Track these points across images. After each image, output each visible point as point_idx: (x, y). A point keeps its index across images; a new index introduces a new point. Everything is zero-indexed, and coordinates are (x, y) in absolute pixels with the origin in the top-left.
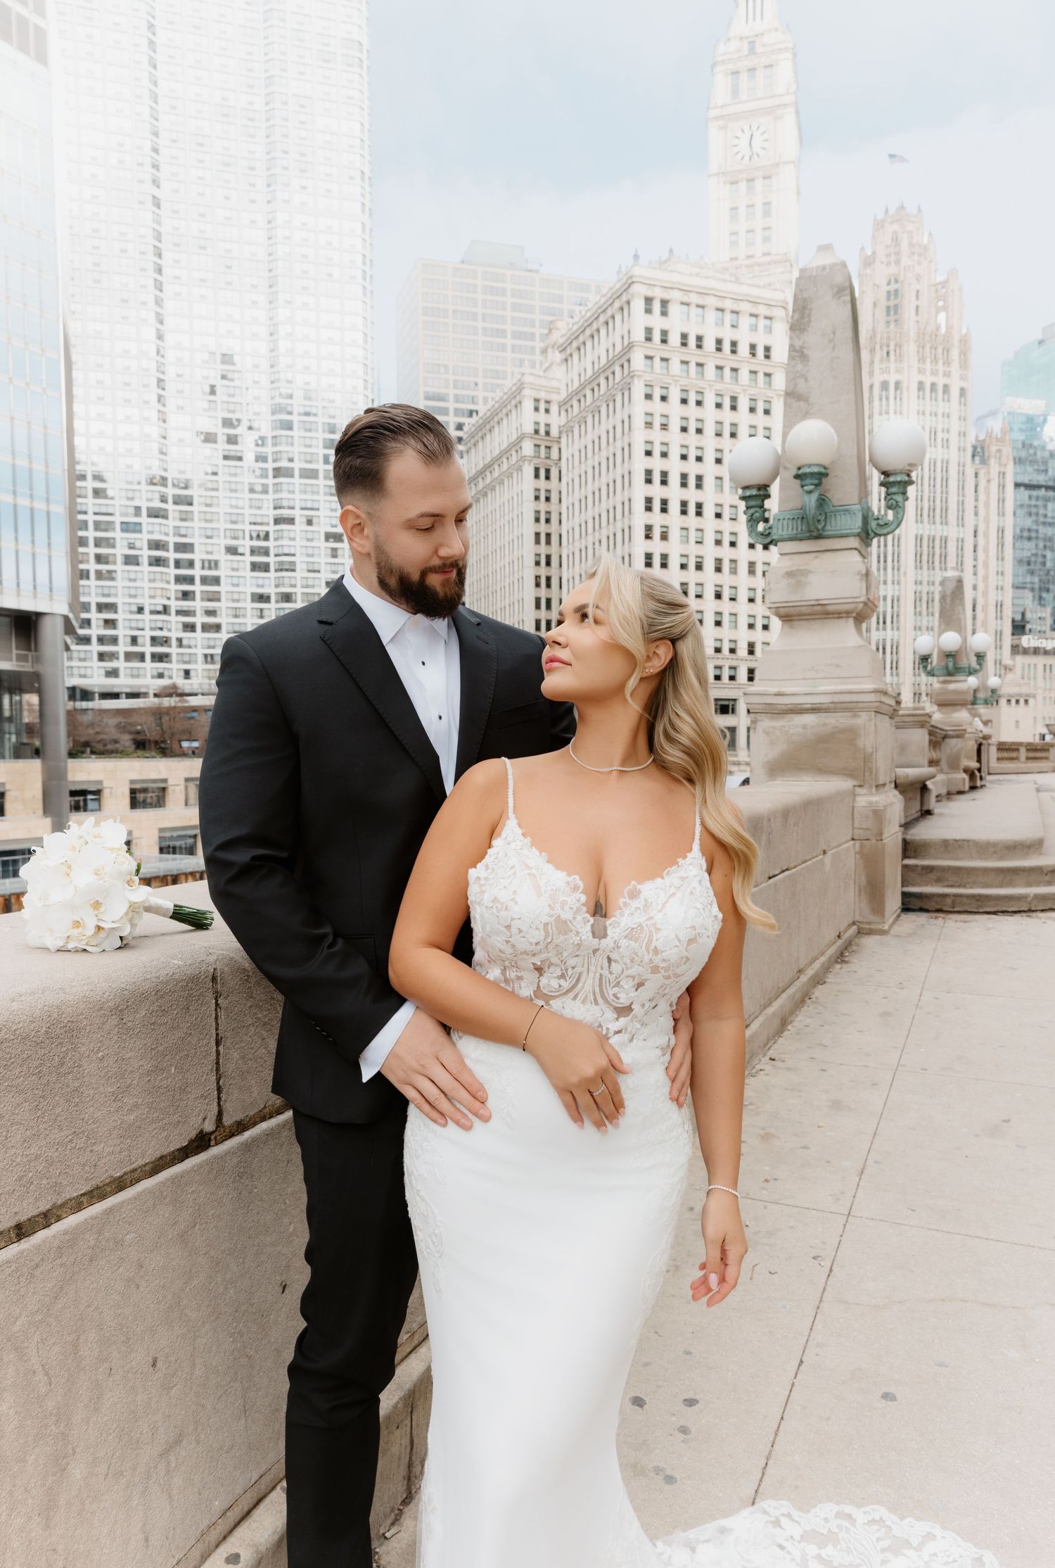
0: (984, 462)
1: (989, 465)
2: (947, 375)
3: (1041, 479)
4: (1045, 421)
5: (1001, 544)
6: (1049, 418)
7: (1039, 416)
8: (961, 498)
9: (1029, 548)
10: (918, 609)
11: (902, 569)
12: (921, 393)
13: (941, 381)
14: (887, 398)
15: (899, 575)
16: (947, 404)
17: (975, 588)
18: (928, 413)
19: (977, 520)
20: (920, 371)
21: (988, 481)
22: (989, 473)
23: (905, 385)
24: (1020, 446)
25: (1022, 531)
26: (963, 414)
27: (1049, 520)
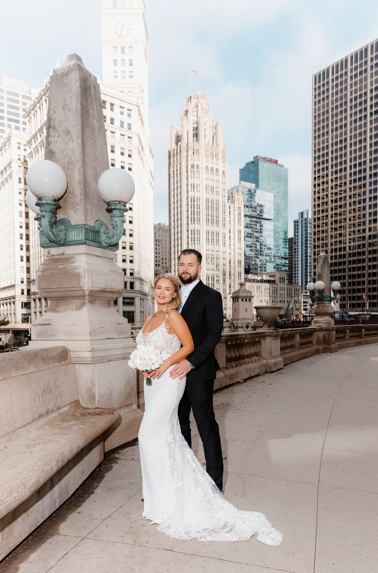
0: (233, 202)
1: (234, 204)
2: (217, 164)
3: (254, 214)
4: (255, 192)
5: (240, 238)
6: (257, 191)
7: (252, 189)
8: (224, 216)
9: (250, 241)
10: (208, 261)
11: (201, 244)
12: (207, 171)
13: (215, 167)
14: (194, 172)
15: (200, 247)
16: (218, 177)
17: (230, 254)
18: (210, 180)
19: (230, 226)
20: (207, 162)
21: (234, 210)
22: (234, 207)
23: (200, 166)
24: (246, 201)
25: (248, 233)
26: (224, 182)
27: (257, 230)
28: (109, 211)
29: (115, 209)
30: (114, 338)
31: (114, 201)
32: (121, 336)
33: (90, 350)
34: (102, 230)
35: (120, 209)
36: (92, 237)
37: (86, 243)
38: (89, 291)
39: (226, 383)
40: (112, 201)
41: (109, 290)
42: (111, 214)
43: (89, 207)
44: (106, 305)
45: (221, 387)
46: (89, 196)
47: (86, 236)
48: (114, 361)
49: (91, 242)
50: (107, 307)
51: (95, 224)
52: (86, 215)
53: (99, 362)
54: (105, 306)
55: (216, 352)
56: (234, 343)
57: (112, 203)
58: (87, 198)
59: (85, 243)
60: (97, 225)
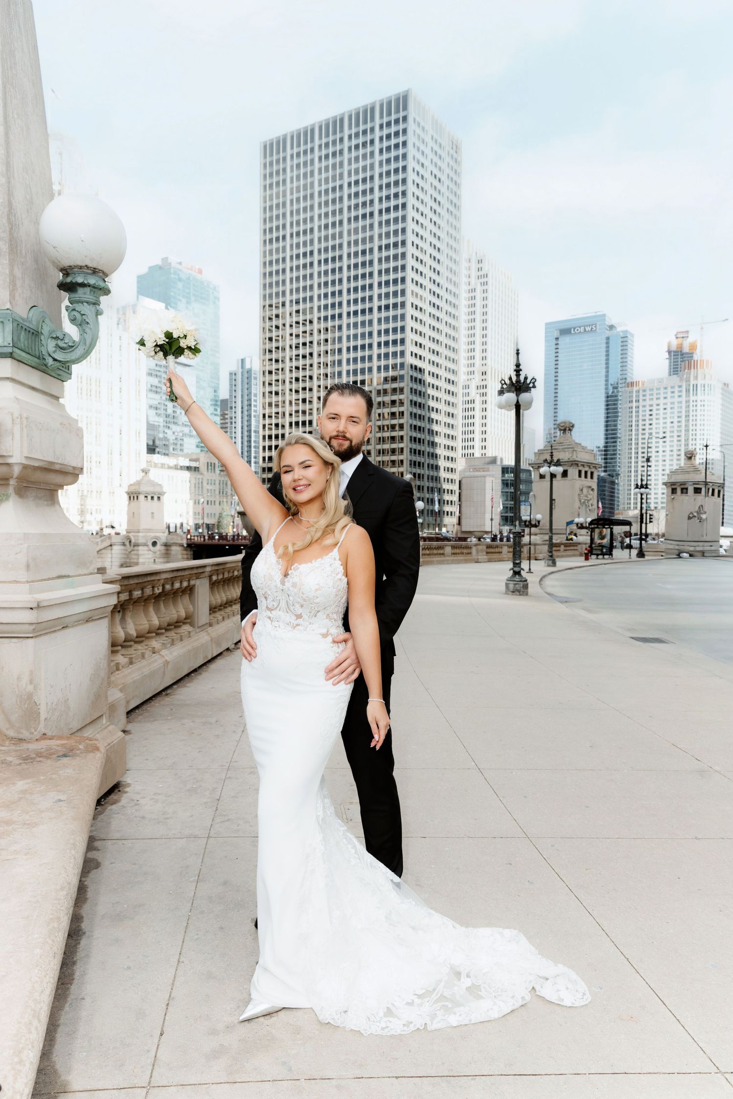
0: (125, 330)
5: (138, 391)
17: (121, 418)
19: (122, 371)
28: (68, 287)
29: (83, 285)
30: (68, 576)
31: (81, 267)
32: (80, 572)
33: (34, 605)
34: (46, 330)
35: (94, 287)
36: (26, 342)
37: (14, 355)
38: (21, 467)
39: (212, 654)
40: (76, 267)
41: (57, 467)
42: (73, 295)
43: (18, 273)
44: (46, 500)
45: (206, 661)
46: (19, 248)
47: (15, 339)
48: (73, 626)
49: (23, 354)
50: (48, 505)
51: (30, 315)
52: (13, 290)
53: (46, 631)
54: (45, 503)
55: (196, 595)
56: (220, 577)
57: (76, 269)
58: (15, 249)
59: (11, 355)
60: (34, 315)
